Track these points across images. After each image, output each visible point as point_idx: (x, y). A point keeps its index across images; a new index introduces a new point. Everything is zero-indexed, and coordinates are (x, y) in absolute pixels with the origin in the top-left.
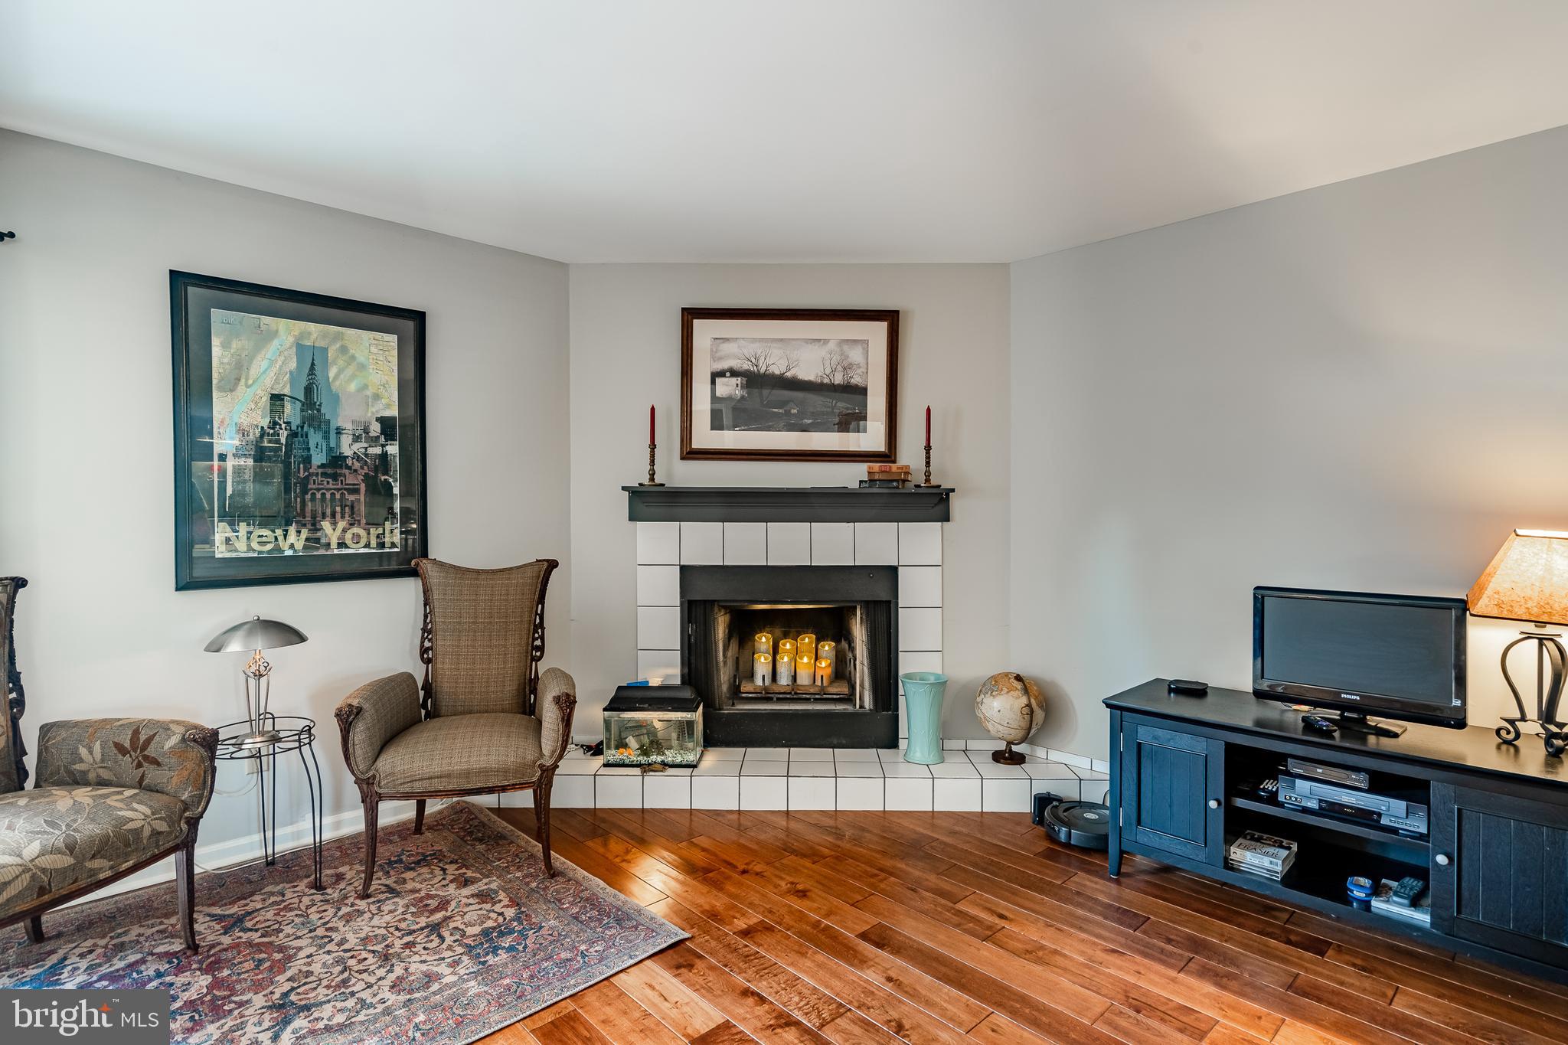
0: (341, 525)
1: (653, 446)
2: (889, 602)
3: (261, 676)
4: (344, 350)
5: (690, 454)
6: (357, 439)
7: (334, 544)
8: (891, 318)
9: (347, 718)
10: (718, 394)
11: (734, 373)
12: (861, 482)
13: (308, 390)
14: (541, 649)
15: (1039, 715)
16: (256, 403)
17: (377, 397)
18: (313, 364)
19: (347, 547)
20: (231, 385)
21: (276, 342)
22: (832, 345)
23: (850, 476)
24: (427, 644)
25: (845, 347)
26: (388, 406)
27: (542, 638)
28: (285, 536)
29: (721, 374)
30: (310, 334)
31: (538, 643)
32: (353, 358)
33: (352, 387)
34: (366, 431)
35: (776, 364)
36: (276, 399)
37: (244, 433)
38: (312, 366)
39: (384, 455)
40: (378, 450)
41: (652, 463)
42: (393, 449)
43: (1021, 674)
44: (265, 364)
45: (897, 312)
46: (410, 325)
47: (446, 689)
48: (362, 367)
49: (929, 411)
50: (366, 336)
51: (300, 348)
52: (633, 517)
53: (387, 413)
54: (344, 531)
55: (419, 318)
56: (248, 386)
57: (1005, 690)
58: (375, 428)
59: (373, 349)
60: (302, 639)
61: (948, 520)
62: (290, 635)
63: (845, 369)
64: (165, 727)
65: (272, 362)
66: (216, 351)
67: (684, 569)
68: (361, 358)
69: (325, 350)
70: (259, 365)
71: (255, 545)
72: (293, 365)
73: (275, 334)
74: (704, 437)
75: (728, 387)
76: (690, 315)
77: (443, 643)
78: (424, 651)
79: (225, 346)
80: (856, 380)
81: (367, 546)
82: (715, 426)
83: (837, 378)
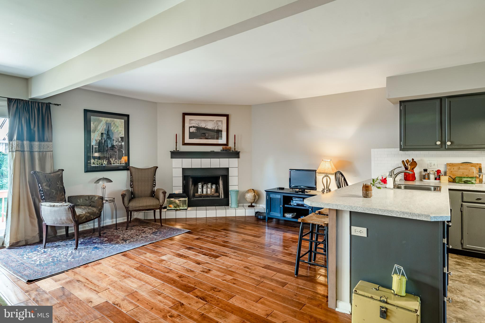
0: (114, 159)
1: (176, 142)
2: (227, 175)
3: (104, 188)
4: (114, 123)
5: (184, 144)
6: (116, 142)
7: (112, 164)
8: (227, 116)
9: (123, 196)
10: (190, 131)
11: (194, 127)
12: (221, 150)
13: (108, 132)
14: (155, 185)
15: (257, 197)
16: (99, 135)
17: (120, 133)
18: (109, 126)
19: (115, 164)
20: (94, 132)
21: (102, 122)
22: (215, 121)
23: (219, 149)
24: (132, 184)
25: (218, 122)
26: (122, 135)
27: (155, 182)
28: (103, 162)
29: (191, 127)
30: (108, 120)
31: (154, 183)
32: (116, 125)
33: (116, 131)
34: (118, 140)
35: (203, 125)
36: (102, 134)
37: (96, 141)
39: (121, 145)
40: (120, 144)
41: (176, 146)
42: (123, 144)
43: (254, 189)
44: (100, 127)
45: (228, 115)
46: (126, 118)
47: (136, 193)
48: (117, 127)
49: (235, 135)
50: (118, 120)
51: (106, 123)
52: (172, 158)
53: (122, 136)
54: (114, 160)
55: (128, 116)
56: (97, 131)
57: (250, 192)
58: (120, 139)
59: (120, 123)
60: (112, 182)
61: (239, 158)
62: (110, 181)
63: (218, 126)
65: (101, 127)
66: (92, 125)
67: (183, 169)
68: (117, 125)
69: (111, 124)
70: (99, 127)
71: (98, 163)
72: (105, 127)
73: (101, 121)
74: (187, 140)
75: (192, 130)
76: (184, 114)
77: (135, 184)
79: (93, 124)
80: (220, 129)
81: (118, 164)
82: (190, 138)
83: (216, 128)
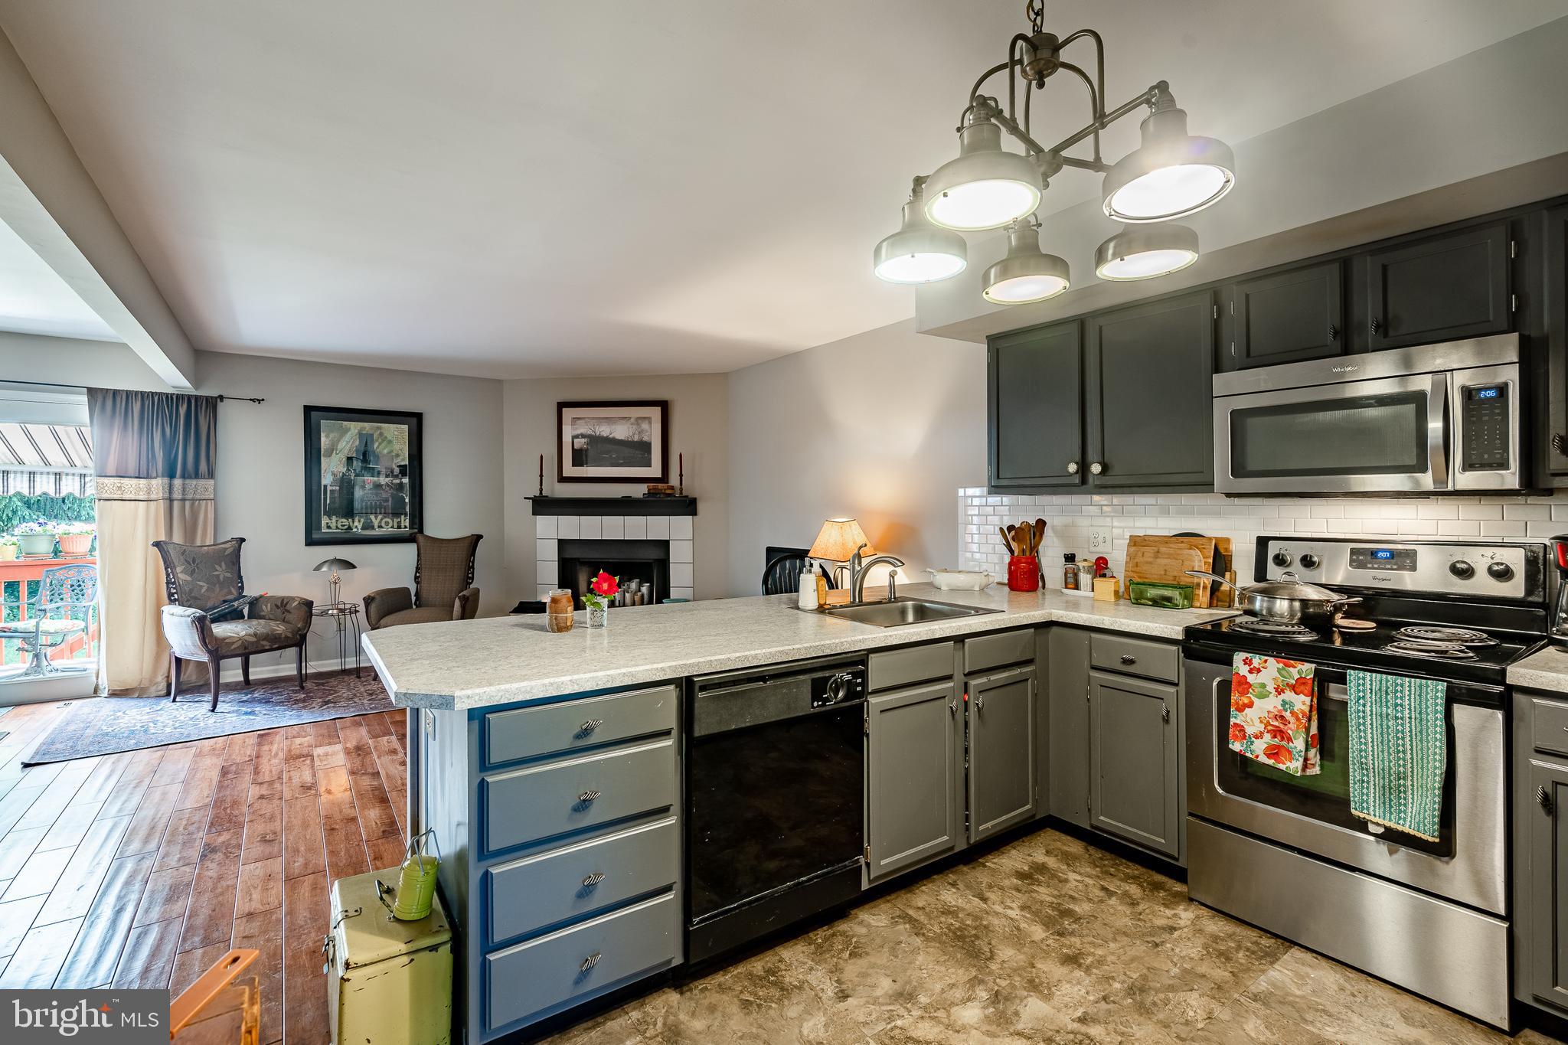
0: (380, 517)
1: (541, 476)
2: (665, 560)
3: (336, 583)
4: (381, 434)
5: (562, 479)
6: (387, 476)
7: (376, 527)
8: (664, 406)
9: (368, 601)
10: (575, 447)
11: (583, 436)
12: (644, 494)
13: (365, 454)
14: (472, 578)
16: (341, 462)
17: (398, 455)
18: (366, 442)
19: (383, 528)
20: (329, 454)
21: (349, 433)
22: (632, 420)
23: (639, 491)
24: (418, 575)
25: (640, 421)
26: (403, 460)
27: (473, 573)
28: (353, 522)
29: (577, 437)
30: (365, 428)
31: (470, 575)
32: (386, 437)
33: (386, 451)
34: (392, 472)
35: (604, 430)
36: (350, 459)
37: (334, 474)
38: (366, 441)
39: (401, 483)
40: (398, 481)
41: (541, 484)
42: (406, 480)
44: (344, 443)
45: (667, 401)
46: (414, 420)
47: (424, 596)
48: (390, 442)
49: (681, 455)
50: (392, 426)
51: (360, 435)
52: (535, 513)
53: (403, 463)
54: (382, 519)
55: (418, 417)
56: (337, 454)
58: (397, 470)
59: (396, 433)
60: (354, 567)
61: (696, 515)
62: (349, 565)
63: (640, 433)
64: (293, 599)
65: (348, 443)
66: (323, 439)
67: (560, 541)
68: (390, 437)
69: (372, 435)
70: (342, 445)
71: (339, 526)
72: (357, 443)
73: (348, 430)
74: (569, 470)
75: (580, 443)
76: (561, 406)
77: (425, 575)
78: (416, 578)
79: (327, 436)
80: (646, 439)
81: (392, 527)
82: (574, 465)
83: (636, 438)
